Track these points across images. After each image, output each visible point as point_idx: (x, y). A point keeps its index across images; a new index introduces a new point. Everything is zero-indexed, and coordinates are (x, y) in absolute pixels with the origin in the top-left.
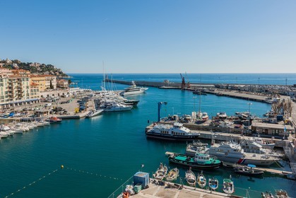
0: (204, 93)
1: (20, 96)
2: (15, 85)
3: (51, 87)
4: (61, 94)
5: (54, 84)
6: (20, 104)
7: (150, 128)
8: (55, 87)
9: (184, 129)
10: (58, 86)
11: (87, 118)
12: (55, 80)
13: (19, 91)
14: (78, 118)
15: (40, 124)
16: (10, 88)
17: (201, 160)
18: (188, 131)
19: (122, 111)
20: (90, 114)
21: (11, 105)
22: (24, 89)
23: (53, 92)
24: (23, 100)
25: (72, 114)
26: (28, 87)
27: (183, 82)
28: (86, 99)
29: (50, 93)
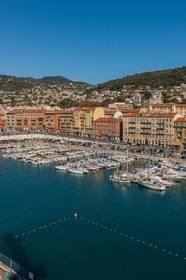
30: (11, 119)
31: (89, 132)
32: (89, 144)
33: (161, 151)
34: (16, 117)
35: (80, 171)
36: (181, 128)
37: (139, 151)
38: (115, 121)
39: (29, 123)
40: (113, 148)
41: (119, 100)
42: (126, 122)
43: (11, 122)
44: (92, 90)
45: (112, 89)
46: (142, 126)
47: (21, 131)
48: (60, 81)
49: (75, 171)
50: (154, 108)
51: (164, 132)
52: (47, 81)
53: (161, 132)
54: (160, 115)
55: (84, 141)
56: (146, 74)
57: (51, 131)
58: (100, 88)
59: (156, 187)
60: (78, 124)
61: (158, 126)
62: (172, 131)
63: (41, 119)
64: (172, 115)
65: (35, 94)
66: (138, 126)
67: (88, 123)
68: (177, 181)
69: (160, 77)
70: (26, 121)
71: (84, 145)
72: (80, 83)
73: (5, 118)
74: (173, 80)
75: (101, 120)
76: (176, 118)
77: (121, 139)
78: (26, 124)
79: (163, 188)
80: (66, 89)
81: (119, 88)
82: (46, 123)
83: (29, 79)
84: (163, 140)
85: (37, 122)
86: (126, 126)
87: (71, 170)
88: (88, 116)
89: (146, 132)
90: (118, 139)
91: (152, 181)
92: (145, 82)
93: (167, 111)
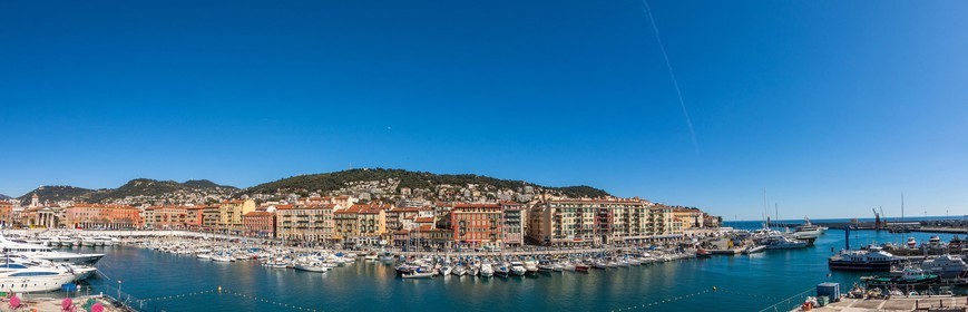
0: (908, 231)
1: (661, 230)
2: (656, 217)
3: (697, 225)
4: (709, 234)
5: (701, 221)
6: (661, 239)
7: (836, 258)
8: (701, 226)
9: (884, 253)
10: (705, 225)
11: (744, 253)
12: (701, 217)
13: (661, 224)
14: (732, 253)
15: (684, 255)
16: (651, 220)
17: (911, 277)
18: (890, 255)
19: (792, 248)
20: (748, 248)
21: (652, 240)
22: (666, 222)
23: (699, 231)
24: (665, 235)
25: (724, 249)
26: (670, 220)
27: (878, 219)
28: (742, 237)
29: (696, 231)
30: (149, 215)
31: (237, 228)
32: (237, 241)
33: (320, 244)
34: (156, 212)
35: (226, 259)
36: (342, 219)
37: (296, 245)
38: (269, 215)
39: (169, 219)
40: (265, 244)
41: (272, 200)
42: (280, 214)
43: (149, 219)
44: (242, 194)
45: (264, 193)
46: (299, 219)
47: (160, 228)
48: (206, 185)
49: (220, 259)
50: (311, 200)
51: (324, 225)
52: (191, 186)
53: (320, 225)
54: (319, 207)
55: (231, 238)
56: (303, 177)
57: (194, 228)
58: (250, 192)
59: (317, 269)
60: (225, 219)
61: (316, 219)
62: (332, 223)
63: (182, 216)
64: (331, 206)
65: (177, 198)
66: (294, 219)
67: (237, 218)
68: (340, 265)
69: (318, 180)
70: (166, 217)
71: (232, 241)
72: (228, 187)
73: (144, 215)
74: (332, 184)
75: (251, 215)
76: (336, 208)
77: (275, 235)
78: (165, 220)
79: (324, 269)
80: (212, 193)
81: (272, 192)
82: (187, 220)
83: (170, 183)
84: (324, 234)
85: (178, 219)
86: (281, 220)
87: (215, 258)
88: (237, 210)
89: (303, 226)
90: (271, 235)
91: (312, 263)
92: (302, 185)
93: (326, 202)
